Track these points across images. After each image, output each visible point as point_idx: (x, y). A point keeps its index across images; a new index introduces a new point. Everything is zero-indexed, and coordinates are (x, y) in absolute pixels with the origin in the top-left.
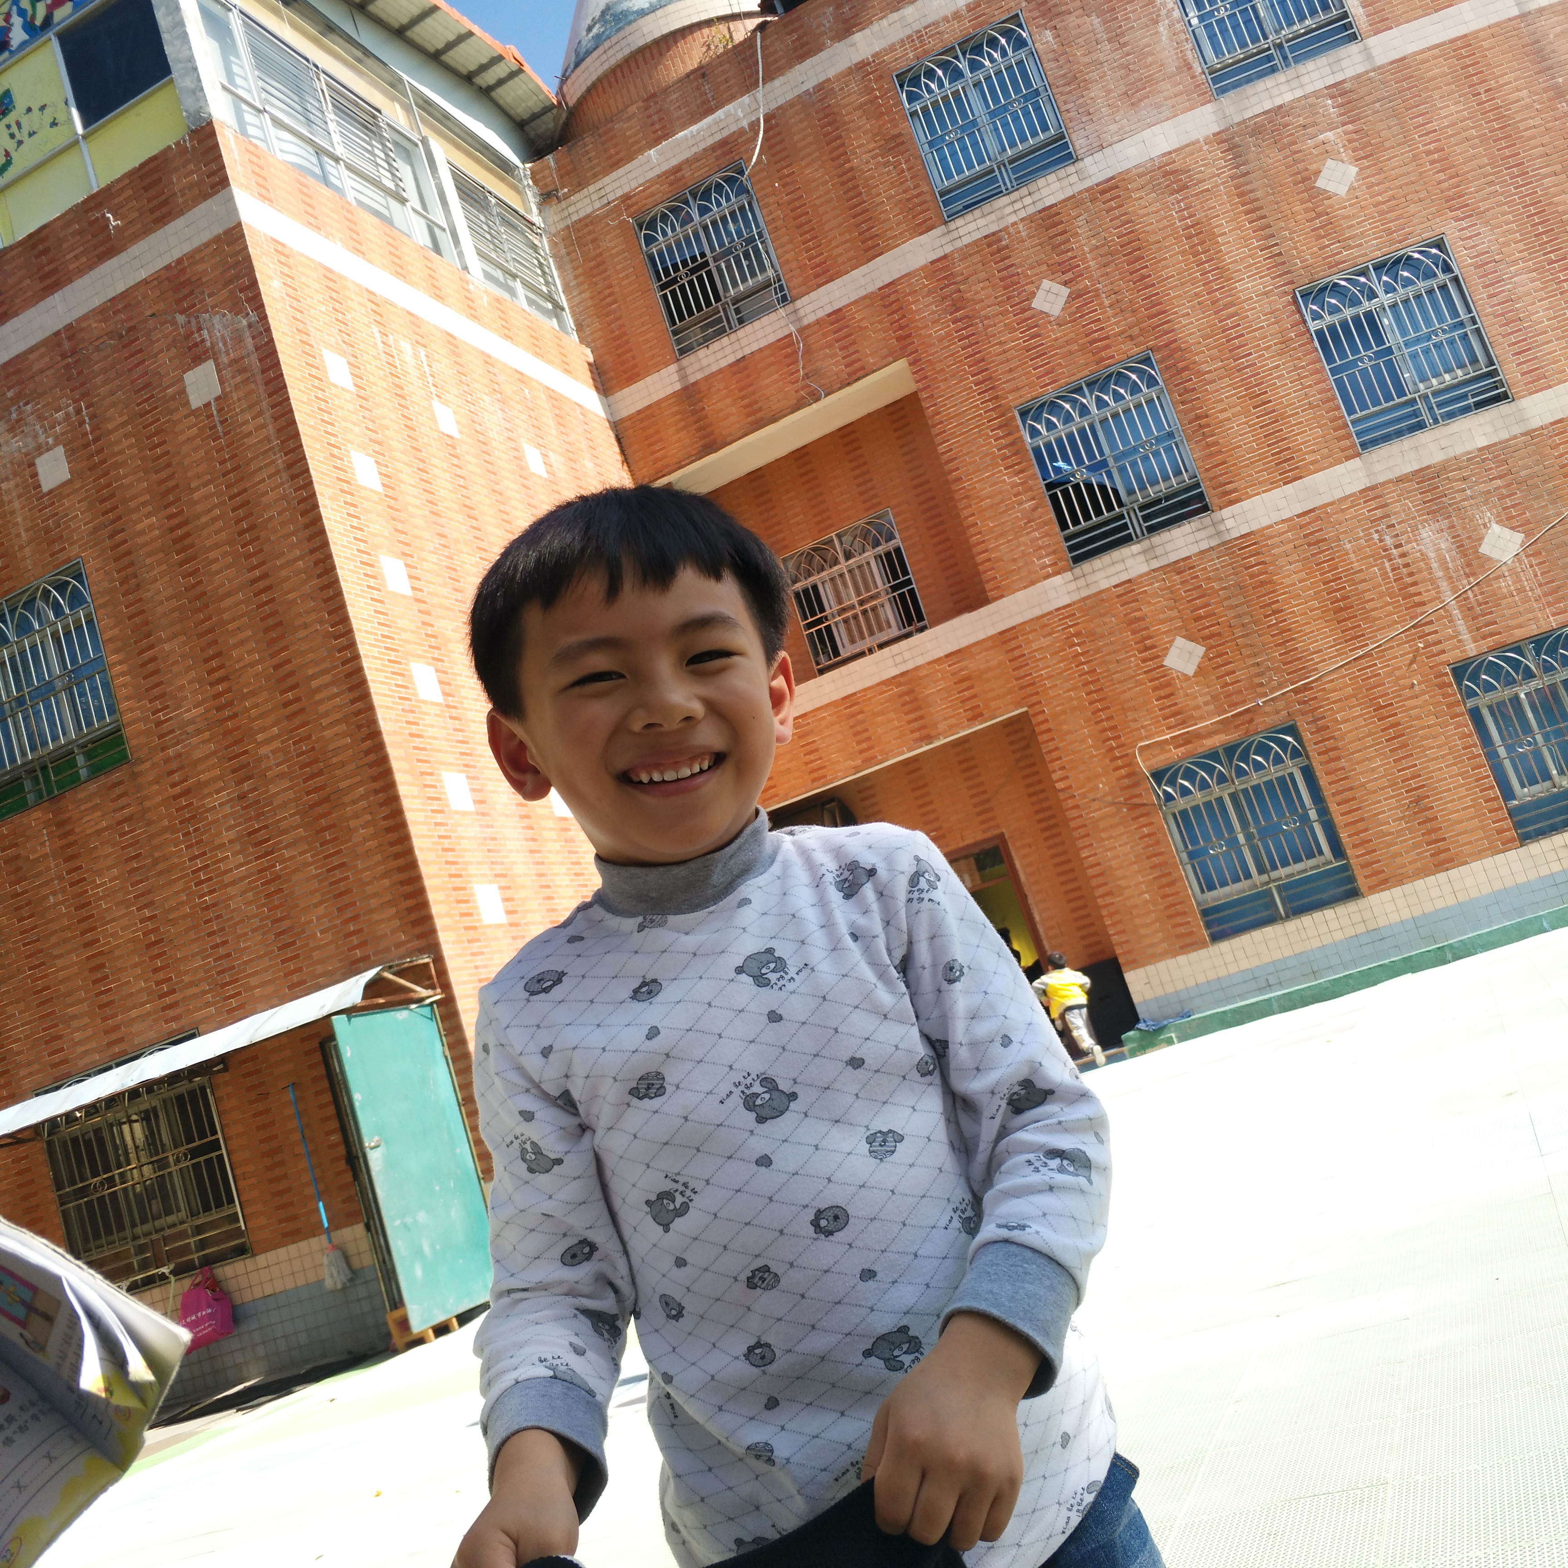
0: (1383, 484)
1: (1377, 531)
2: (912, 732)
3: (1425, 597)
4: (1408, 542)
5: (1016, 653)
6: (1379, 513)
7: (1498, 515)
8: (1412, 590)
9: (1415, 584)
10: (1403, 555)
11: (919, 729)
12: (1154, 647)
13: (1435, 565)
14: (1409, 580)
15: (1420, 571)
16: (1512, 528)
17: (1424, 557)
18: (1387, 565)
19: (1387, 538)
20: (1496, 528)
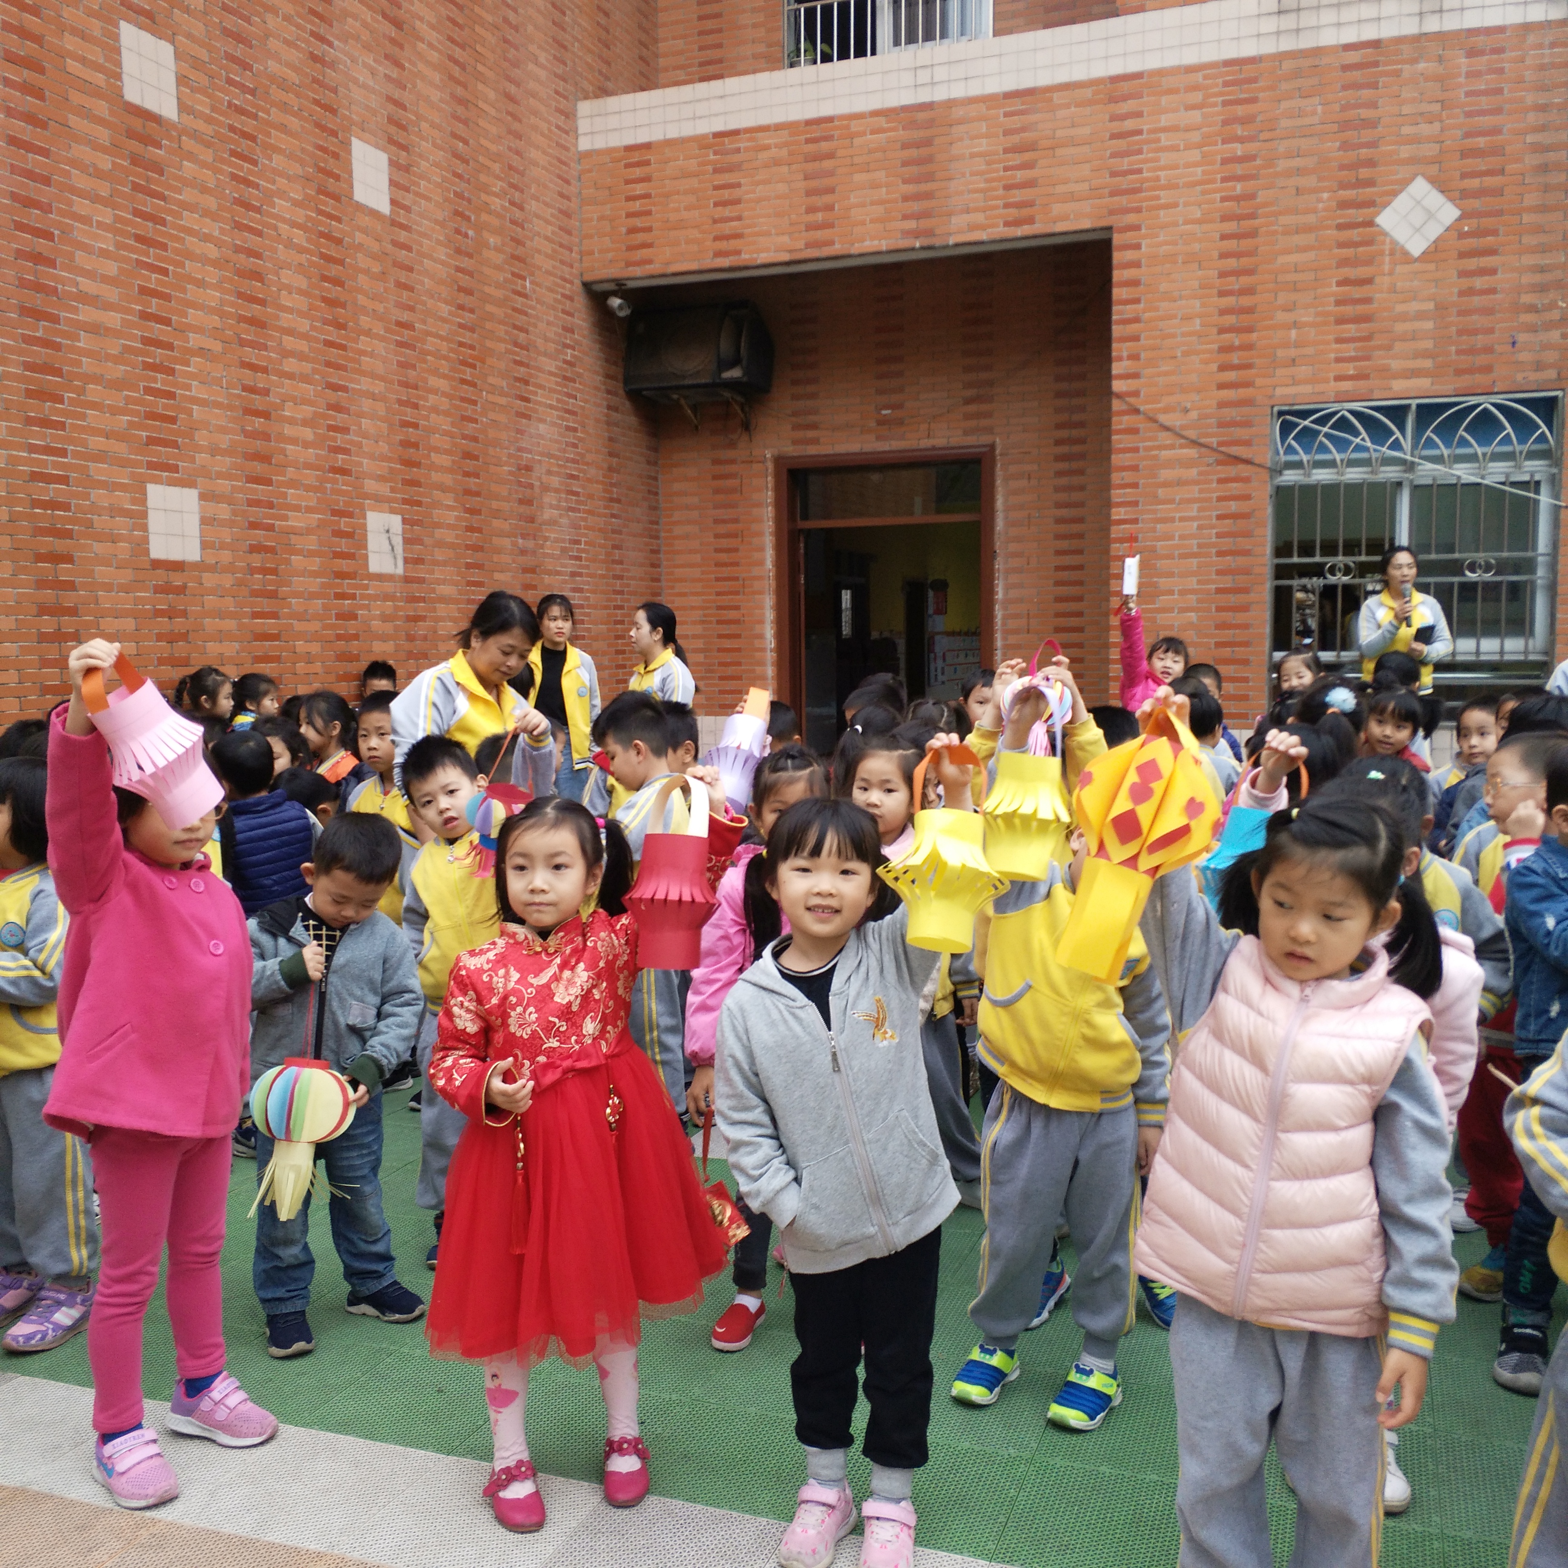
2: (905, 217)
5: (1129, 124)
11: (917, 216)
12: (1371, 183)
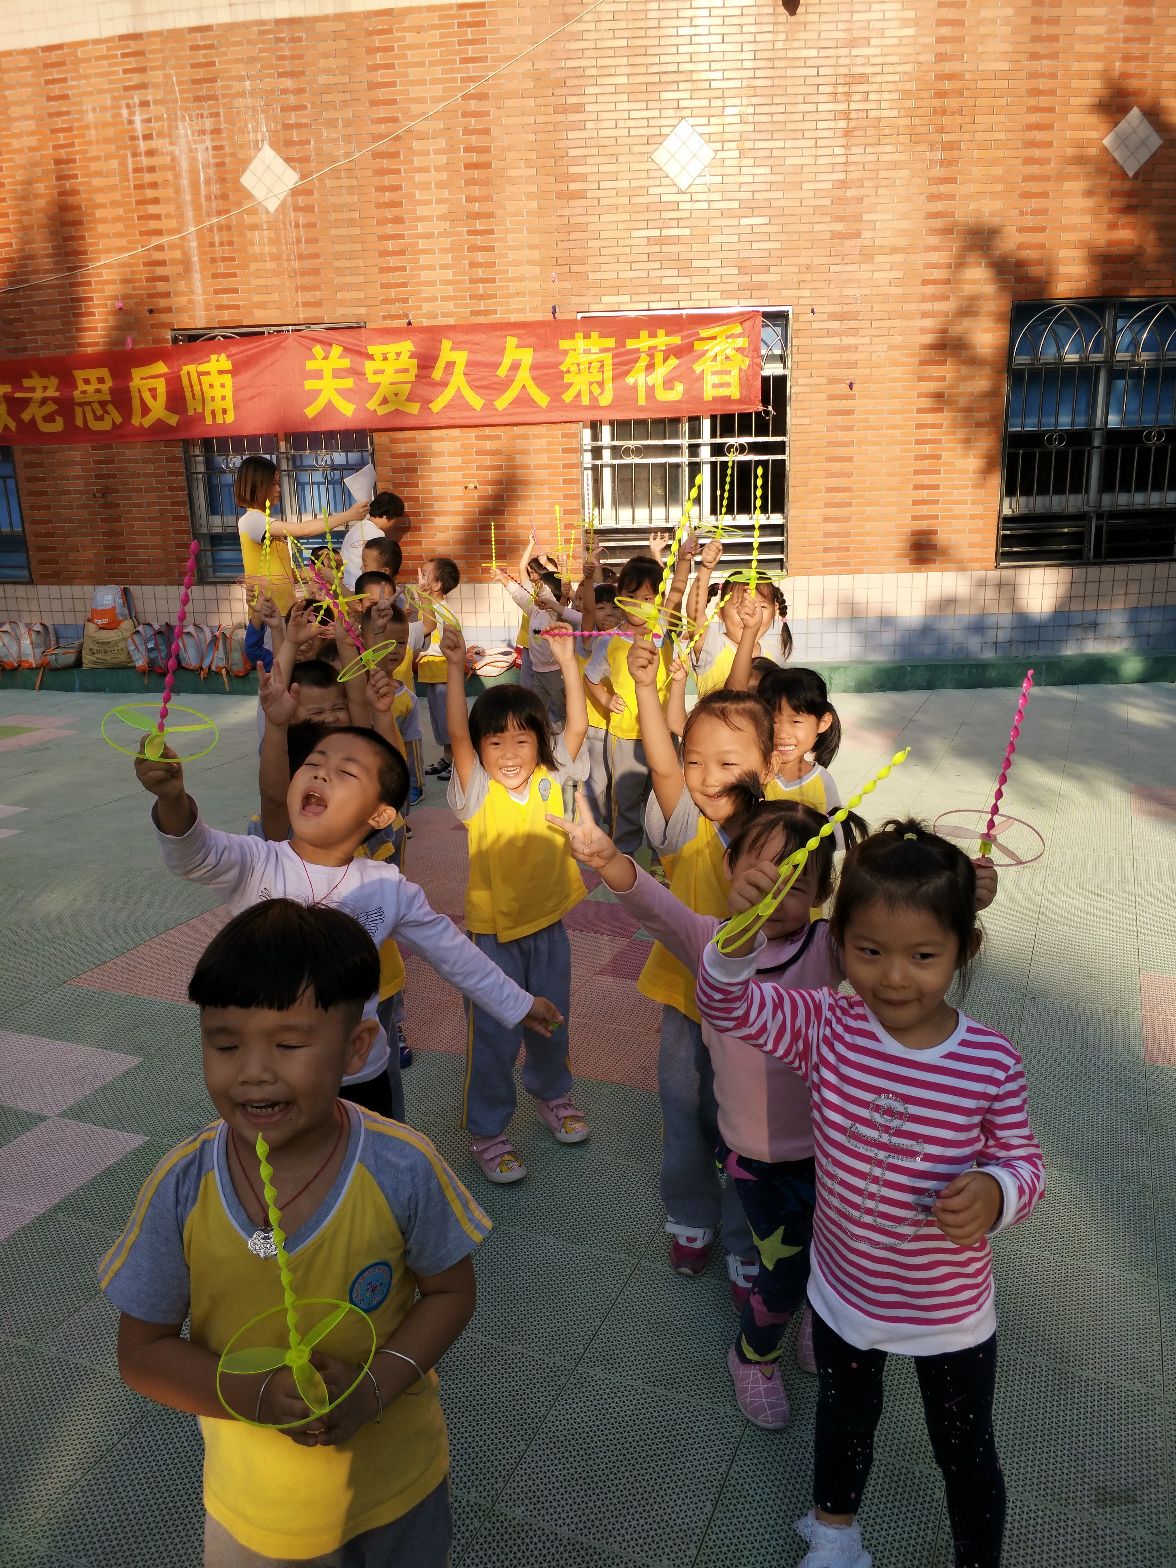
0: (151, 34)
1: (128, 106)
3: (164, 224)
4: (160, 135)
6: (136, 79)
7: (274, 133)
8: (152, 209)
9: (156, 201)
10: (150, 153)
13: (185, 182)
14: (150, 193)
15: (166, 184)
16: (288, 160)
17: (173, 166)
18: (130, 160)
19: (138, 119)
20: (267, 153)
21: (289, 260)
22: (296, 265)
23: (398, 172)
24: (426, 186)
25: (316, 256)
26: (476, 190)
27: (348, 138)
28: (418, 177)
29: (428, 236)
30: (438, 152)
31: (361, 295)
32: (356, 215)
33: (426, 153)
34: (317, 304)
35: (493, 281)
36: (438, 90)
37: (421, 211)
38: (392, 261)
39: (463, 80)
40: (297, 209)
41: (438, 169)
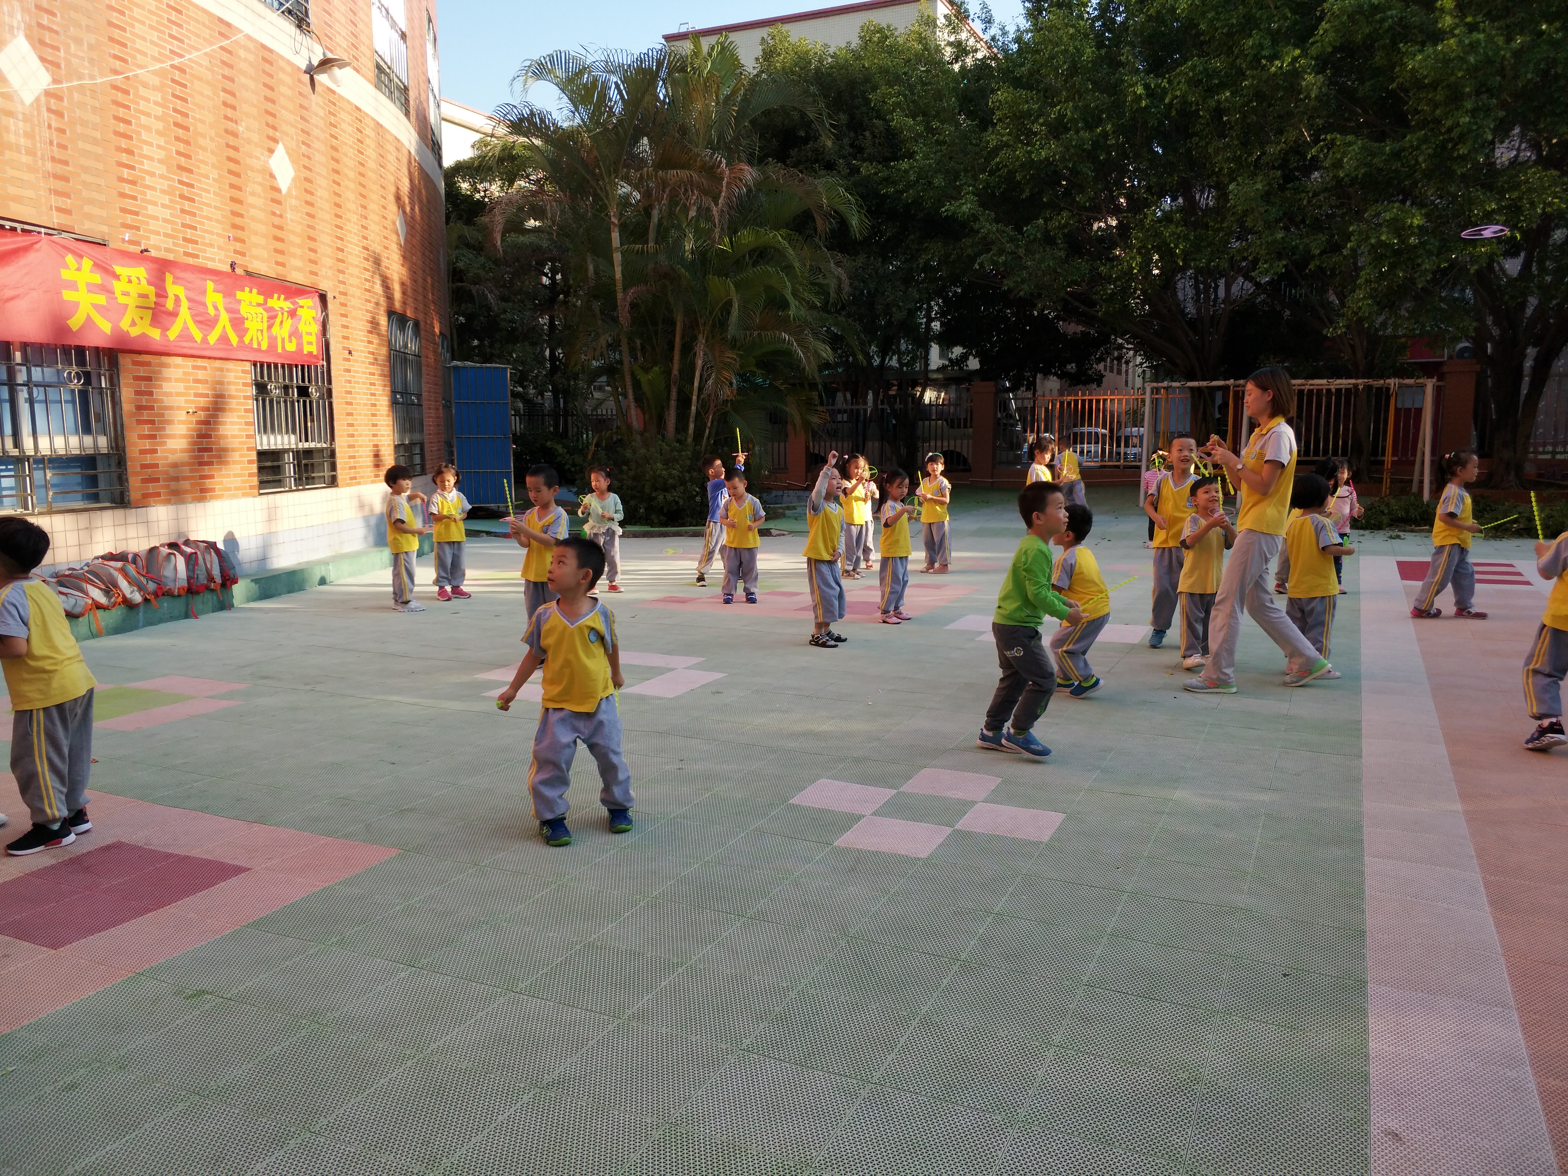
7: (30, 28)
16: (41, 59)
20: (23, 43)
21: (43, 159)
22: (49, 166)
23: (128, 108)
24: (148, 129)
25: (66, 163)
26: (182, 147)
27: (91, 61)
28: (143, 119)
29: (152, 174)
30: (156, 103)
31: (104, 213)
32: (98, 135)
33: (147, 100)
34: (68, 212)
35: (195, 228)
36: (155, 51)
37: (146, 150)
38: (127, 189)
39: (172, 51)
40: (49, 110)
41: (157, 118)
